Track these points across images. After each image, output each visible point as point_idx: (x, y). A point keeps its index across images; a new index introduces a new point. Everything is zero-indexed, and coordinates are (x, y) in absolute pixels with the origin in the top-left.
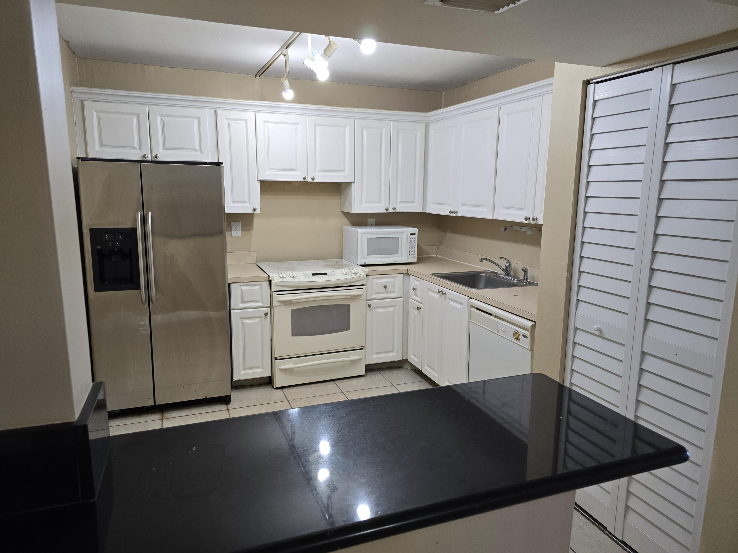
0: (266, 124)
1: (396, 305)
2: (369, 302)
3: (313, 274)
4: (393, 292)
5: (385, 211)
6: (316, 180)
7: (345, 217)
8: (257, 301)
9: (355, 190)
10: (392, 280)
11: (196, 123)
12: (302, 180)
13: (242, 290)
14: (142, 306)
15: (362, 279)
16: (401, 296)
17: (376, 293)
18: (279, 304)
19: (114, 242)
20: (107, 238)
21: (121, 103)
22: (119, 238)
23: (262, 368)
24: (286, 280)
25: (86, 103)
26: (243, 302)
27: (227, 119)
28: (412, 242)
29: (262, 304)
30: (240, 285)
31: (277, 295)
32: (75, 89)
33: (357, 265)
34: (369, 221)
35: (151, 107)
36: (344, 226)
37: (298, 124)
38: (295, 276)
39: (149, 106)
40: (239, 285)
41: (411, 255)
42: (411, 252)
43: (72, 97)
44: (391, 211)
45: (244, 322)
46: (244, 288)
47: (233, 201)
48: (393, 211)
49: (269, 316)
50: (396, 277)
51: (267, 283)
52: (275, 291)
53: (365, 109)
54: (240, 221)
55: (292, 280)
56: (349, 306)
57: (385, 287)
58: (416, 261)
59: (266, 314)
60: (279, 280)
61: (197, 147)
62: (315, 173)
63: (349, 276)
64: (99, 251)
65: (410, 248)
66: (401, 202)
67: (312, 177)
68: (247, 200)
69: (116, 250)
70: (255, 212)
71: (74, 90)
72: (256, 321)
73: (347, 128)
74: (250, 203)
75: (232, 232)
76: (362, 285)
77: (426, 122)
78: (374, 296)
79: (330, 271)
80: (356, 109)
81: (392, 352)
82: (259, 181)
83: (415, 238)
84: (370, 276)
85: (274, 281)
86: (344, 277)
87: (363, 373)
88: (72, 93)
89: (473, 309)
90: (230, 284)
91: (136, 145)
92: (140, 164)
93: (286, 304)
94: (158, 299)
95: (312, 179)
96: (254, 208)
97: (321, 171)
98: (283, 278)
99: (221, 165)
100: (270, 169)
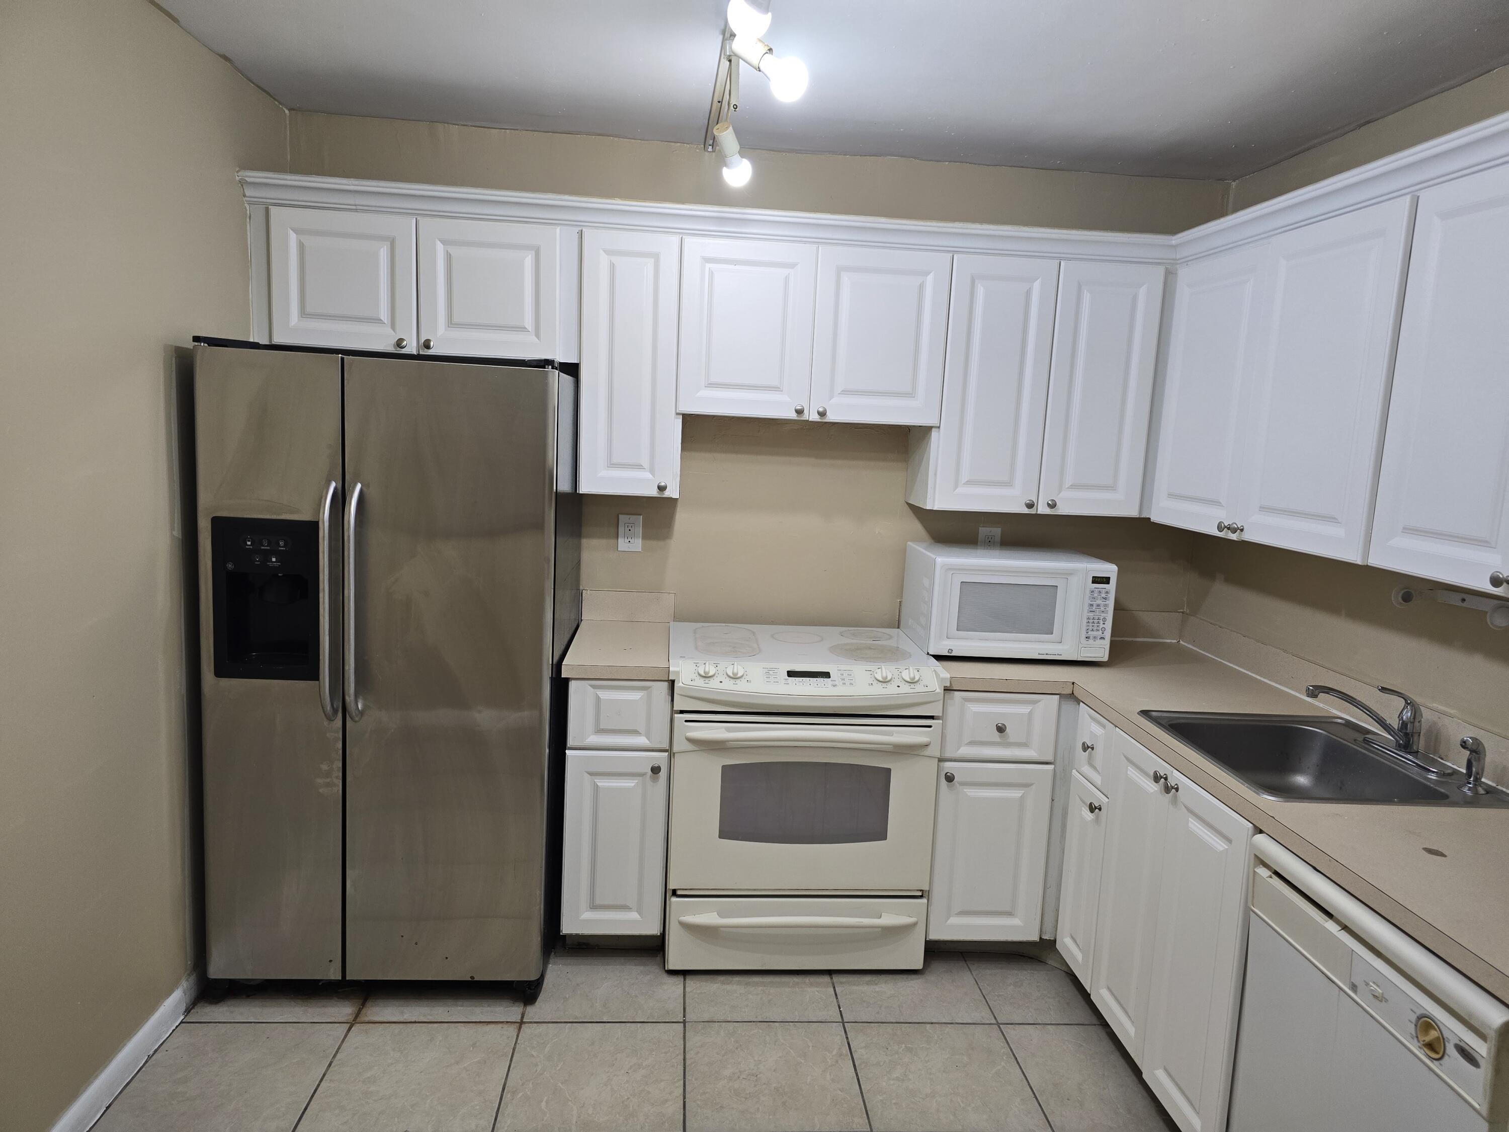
0: (708, 266)
1: (1031, 785)
2: (949, 766)
3: (791, 674)
4: (1024, 745)
5: (1026, 511)
6: (831, 417)
7: (915, 518)
8: (635, 732)
9: (938, 446)
10: (1024, 710)
11: (529, 261)
12: (793, 415)
13: (598, 699)
14: (326, 723)
15: (932, 699)
16: (1050, 758)
17: (972, 743)
18: (690, 747)
19: (267, 555)
20: (249, 543)
21: (356, 210)
22: (280, 546)
23: (637, 912)
24: (714, 684)
25: (273, 210)
26: (600, 731)
27: (608, 252)
28: (1099, 602)
29: (647, 742)
30: (593, 687)
31: (686, 721)
32: (247, 176)
33: (928, 654)
34: (984, 531)
35: (423, 221)
36: (909, 543)
37: (792, 266)
38: (739, 675)
39: (418, 219)
40: (591, 686)
41: (1091, 641)
42: (1093, 630)
43: (244, 196)
44: (1043, 509)
45: (599, 784)
46: (604, 695)
47: (611, 465)
48: (1048, 511)
49: (663, 774)
50: (1035, 702)
51: (665, 685)
52: (682, 712)
53: (985, 226)
54: (641, 516)
55: (728, 685)
56: (888, 771)
57: (1001, 729)
58: (1106, 659)
59: (656, 770)
60: (691, 683)
61: (529, 323)
62: (831, 397)
63: (891, 689)
64: (231, 574)
65: (1091, 621)
66: (1074, 487)
67: (821, 410)
68: (645, 463)
69: (280, 575)
70: (663, 494)
71: (246, 179)
72: (630, 783)
73: (930, 278)
74: (652, 472)
75: (619, 540)
76: (932, 717)
77: (1169, 261)
78: (965, 751)
79: (843, 667)
80: (957, 224)
81: (1009, 914)
82: (677, 414)
83: (1107, 592)
84: (956, 693)
85: (681, 684)
86: (878, 690)
87: (918, 964)
88: (242, 185)
89: (1263, 872)
90: (567, 681)
91: (384, 315)
92: (342, 359)
93: (709, 750)
94: (365, 706)
95: (819, 413)
96: (663, 484)
97: (845, 392)
98: (706, 677)
99: (550, 367)
100: (711, 385)
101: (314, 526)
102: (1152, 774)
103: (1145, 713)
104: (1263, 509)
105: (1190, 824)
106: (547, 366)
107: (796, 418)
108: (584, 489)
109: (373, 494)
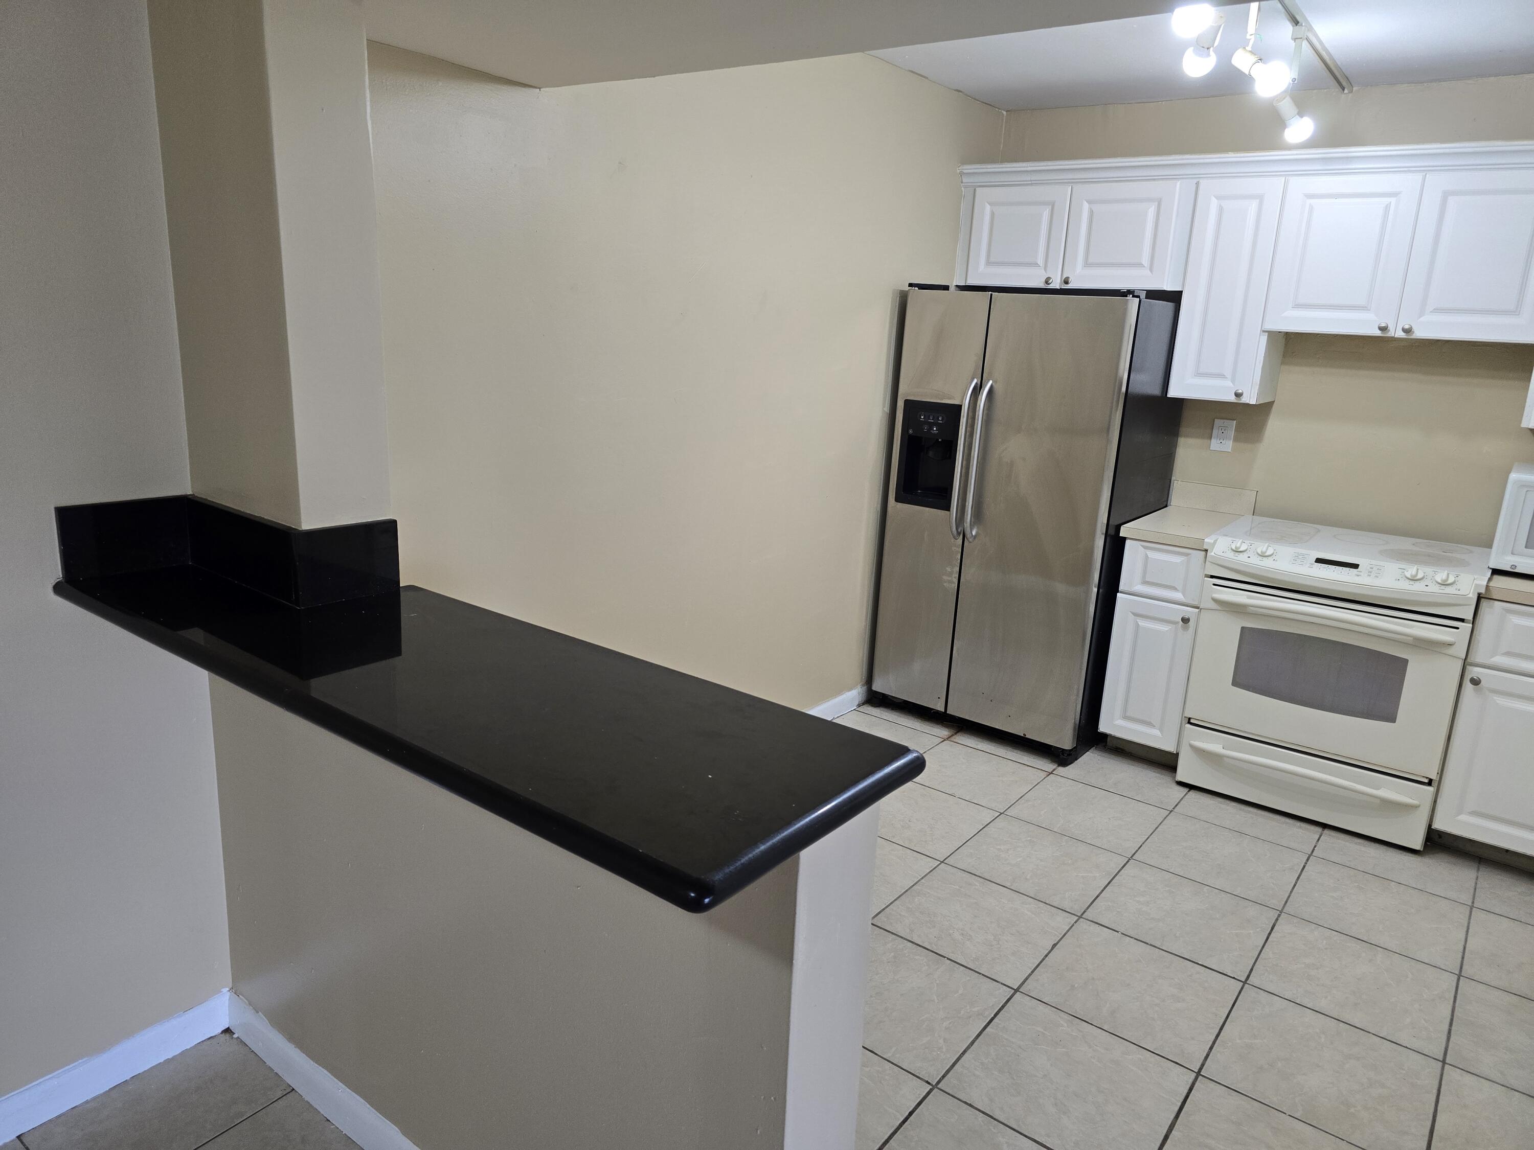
0: (1308, 201)
2: (1476, 671)
3: (1319, 561)
6: (1418, 334)
8: (1174, 589)
11: (1152, 211)
12: (1376, 332)
13: (1147, 556)
14: (953, 540)
15: (1461, 602)
17: (1508, 654)
18: (1213, 605)
19: (931, 425)
20: (922, 417)
21: (1031, 184)
22: (939, 420)
23: (1159, 730)
24: (1242, 558)
25: (977, 190)
26: (1145, 582)
27: (1219, 198)
29: (1183, 598)
30: (1145, 547)
31: (1214, 585)
32: (965, 169)
33: (1489, 567)
35: (1076, 187)
36: (1516, 463)
37: (1396, 194)
38: (1268, 554)
39: (1073, 186)
40: (1142, 546)
43: (962, 182)
45: (1139, 623)
46: (1152, 555)
47: (1197, 374)
49: (1191, 625)
51: (1200, 554)
52: (1212, 577)
54: (1234, 420)
55: (1255, 561)
56: (1406, 661)
59: (1186, 620)
60: (1222, 554)
61: (1145, 261)
62: (1421, 314)
63: (1418, 587)
64: (910, 437)
67: (1407, 327)
68: (1228, 374)
69: (940, 440)
70: (1241, 400)
71: (965, 171)
72: (1164, 628)
74: (1233, 381)
75: (1213, 440)
76: (1462, 620)
78: (1499, 660)
79: (1371, 562)
82: (1264, 331)
84: (1496, 602)
85: (1213, 554)
86: (1405, 585)
87: (1418, 844)
88: (961, 176)
90: (1124, 539)
91: (1041, 261)
92: (991, 295)
93: (1232, 611)
94: (977, 533)
95: (1404, 330)
96: (1240, 391)
97: (1437, 310)
98: (1237, 551)
99: (1131, 296)
100: (1298, 306)
101: (959, 407)
106: (1128, 296)
107: (1381, 335)
108: (1173, 393)
109: (999, 389)
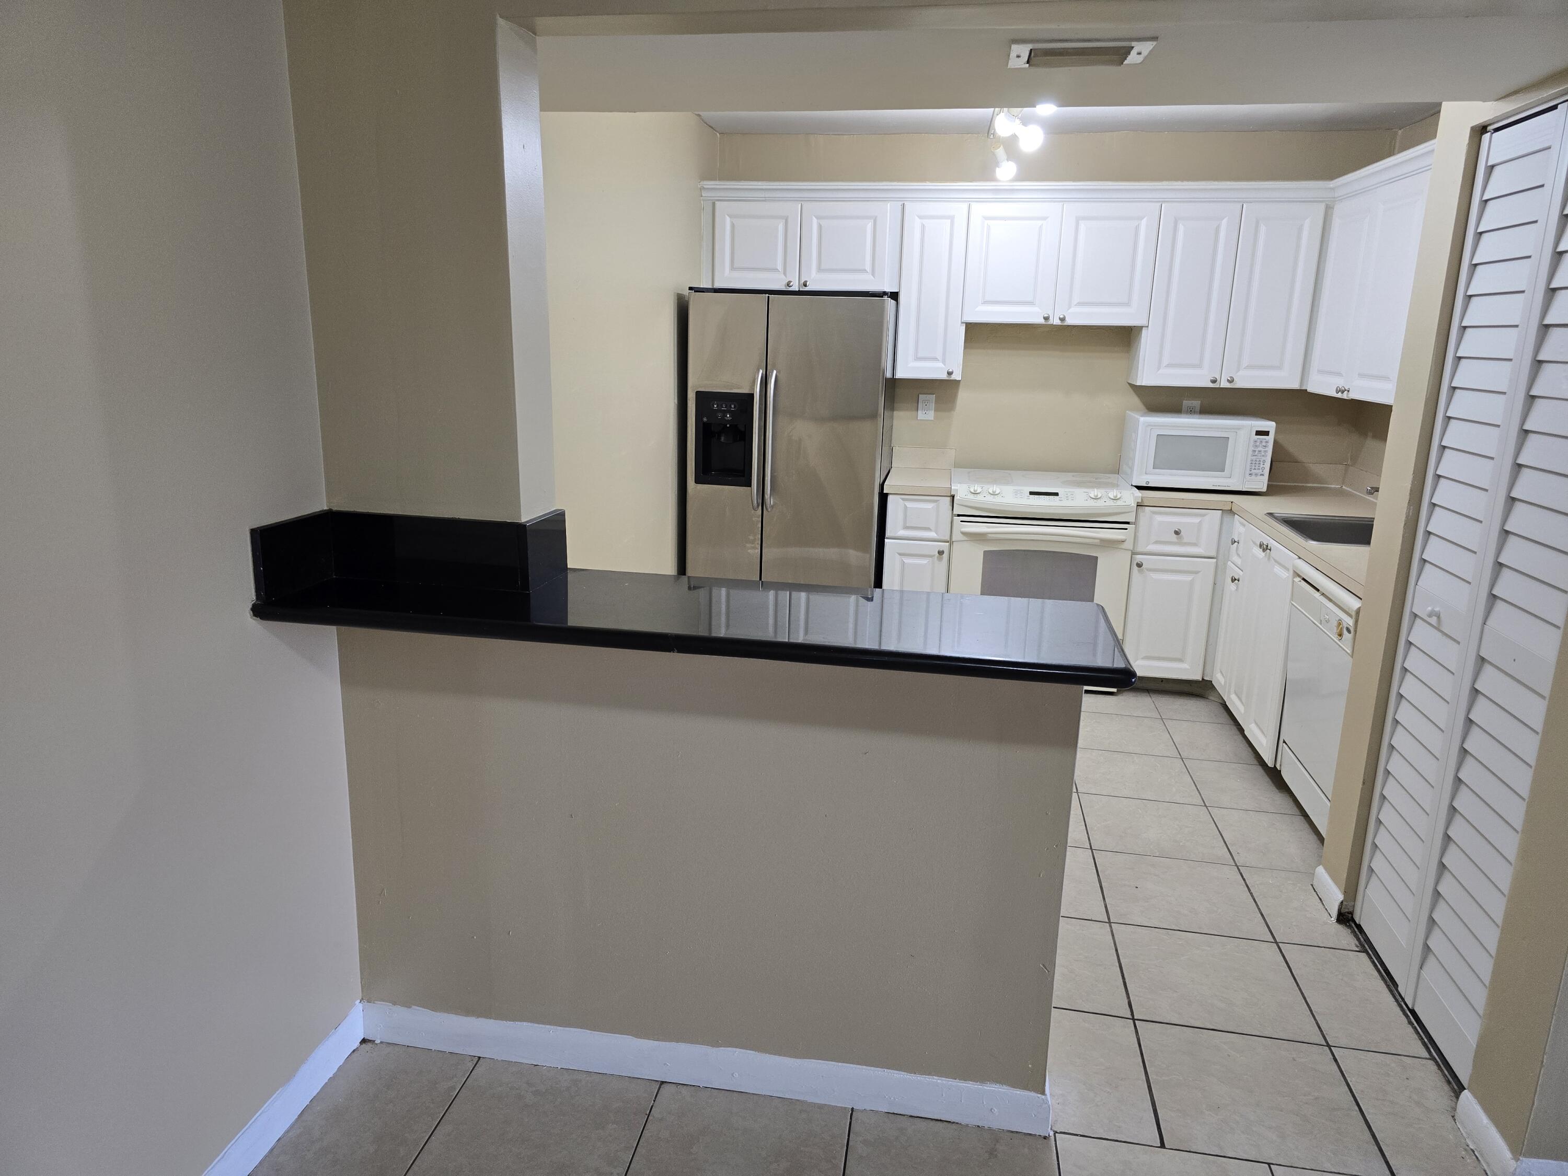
0: (987, 222)
1: (1200, 572)
2: (1139, 558)
3: (1031, 493)
4: (1195, 545)
5: (1212, 385)
6: (1070, 321)
7: (1134, 393)
8: (928, 529)
9: (1147, 341)
10: (1196, 520)
11: (869, 226)
12: (1042, 321)
13: (906, 507)
14: (753, 511)
15: (1127, 511)
16: (1213, 554)
17: (1157, 542)
18: (965, 538)
19: (725, 412)
20: (715, 406)
21: (766, 201)
22: (731, 408)
24: (980, 498)
25: (718, 204)
26: (906, 528)
27: (920, 217)
28: (1260, 449)
29: (936, 535)
30: (903, 499)
31: (961, 521)
32: (705, 185)
33: (1132, 485)
34: (1186, 403)
35: (805, 205)
36: (1127, 412)
37: (1045, 218)
38: (997, 493)
39: (802, 203)
40: (901, 498)
41: (1253, 477)
42: (1255, 469)
43: (702, 196)
44: (1224, 384)
45: (905, 561)
46: (909, 505)
47: (917, 358)
48: (1228, 385)
49: (945, 556)
50: (1204, 515)
51: (948, 499)
52: (959, 515)
53: (1185, 183)
54: (934, 394)
55: (990, 499)
56: (1095, 558)
57: (1177, 533)
58: (1264, 489)
59: (941, 553)
60: (966, 497)
61: (868, 267)
62: (1070, 307)
63: (1100, 503)
64: (704, 424)
65: (1254, 462)
66: (1249, 367)
67: (1062, 317)
68: (939, 356)
69: (728, 426)
70: (951, 377)
71: (705, 186)
72: (924, 561)
73: (1144, 222)
74: (944, 362)
75: (919, 411)
76: (1128, 523)
77: (1329, 199)
78: (1152, 548)
79: (1067, 490)
80: (1165, 183)
81: (1180, 660)
82: (963, 323)
83: (1267, 442)
84: (1144, 508)
85: (959, 498)
86: (1092, 503)
88: (701, 190)
89: (1297, 579)
90: (887, 495)
91: (780, 267)
92: (768, 297)
93: (975, 540)
94: (775, 504)
95: (1060, 319)
96: (951, 370)
97: (1079, 304)
98: (975, 493)
99: (886, 296)
100: (985, 302)
101: (751, 396)
102: (1259, 544)
103: (1271, 514)
104: (1362, 376)
105: (1275, 569)
106: (884, 296)
107: (1044, 323)
108: (899, 375)
109: (781, 377)
